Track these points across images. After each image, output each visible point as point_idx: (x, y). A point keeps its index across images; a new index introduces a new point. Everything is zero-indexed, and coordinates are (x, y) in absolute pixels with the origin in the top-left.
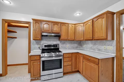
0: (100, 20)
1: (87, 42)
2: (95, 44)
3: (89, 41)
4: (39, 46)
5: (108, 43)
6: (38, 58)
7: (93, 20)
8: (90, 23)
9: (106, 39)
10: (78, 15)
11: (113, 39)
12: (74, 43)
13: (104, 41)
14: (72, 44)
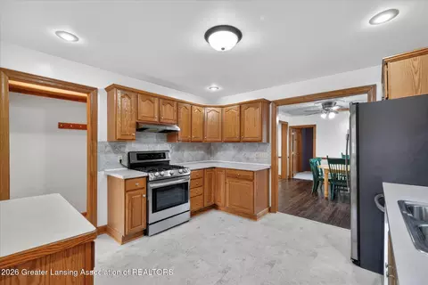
0: (252, 109)
1: (225, 145)
2: (240, 150)
3: (230, 144)
4: (120, 157)
5: (262, 147)
6: (143, 185)
7: (241, 105)
8: (235, 111)
9: (260, 141)
10: (214, 89)
11: (268, 141)
12: (199, 149)
13: (256, 144)
14: (193, 150)
